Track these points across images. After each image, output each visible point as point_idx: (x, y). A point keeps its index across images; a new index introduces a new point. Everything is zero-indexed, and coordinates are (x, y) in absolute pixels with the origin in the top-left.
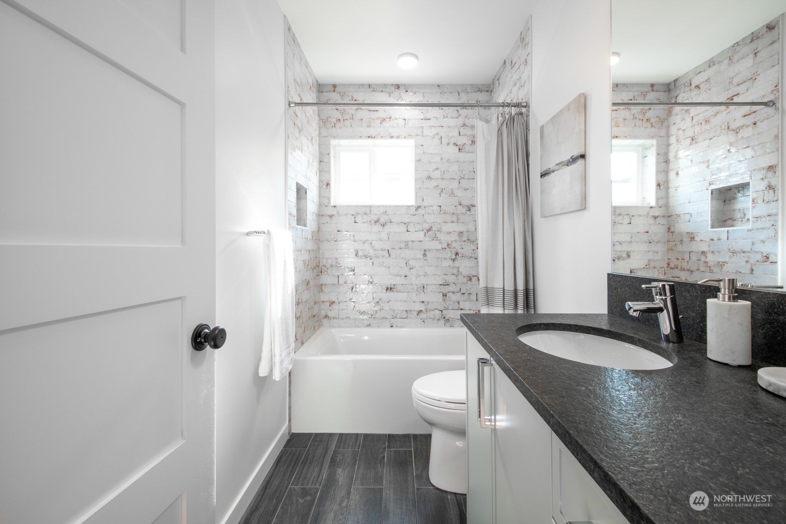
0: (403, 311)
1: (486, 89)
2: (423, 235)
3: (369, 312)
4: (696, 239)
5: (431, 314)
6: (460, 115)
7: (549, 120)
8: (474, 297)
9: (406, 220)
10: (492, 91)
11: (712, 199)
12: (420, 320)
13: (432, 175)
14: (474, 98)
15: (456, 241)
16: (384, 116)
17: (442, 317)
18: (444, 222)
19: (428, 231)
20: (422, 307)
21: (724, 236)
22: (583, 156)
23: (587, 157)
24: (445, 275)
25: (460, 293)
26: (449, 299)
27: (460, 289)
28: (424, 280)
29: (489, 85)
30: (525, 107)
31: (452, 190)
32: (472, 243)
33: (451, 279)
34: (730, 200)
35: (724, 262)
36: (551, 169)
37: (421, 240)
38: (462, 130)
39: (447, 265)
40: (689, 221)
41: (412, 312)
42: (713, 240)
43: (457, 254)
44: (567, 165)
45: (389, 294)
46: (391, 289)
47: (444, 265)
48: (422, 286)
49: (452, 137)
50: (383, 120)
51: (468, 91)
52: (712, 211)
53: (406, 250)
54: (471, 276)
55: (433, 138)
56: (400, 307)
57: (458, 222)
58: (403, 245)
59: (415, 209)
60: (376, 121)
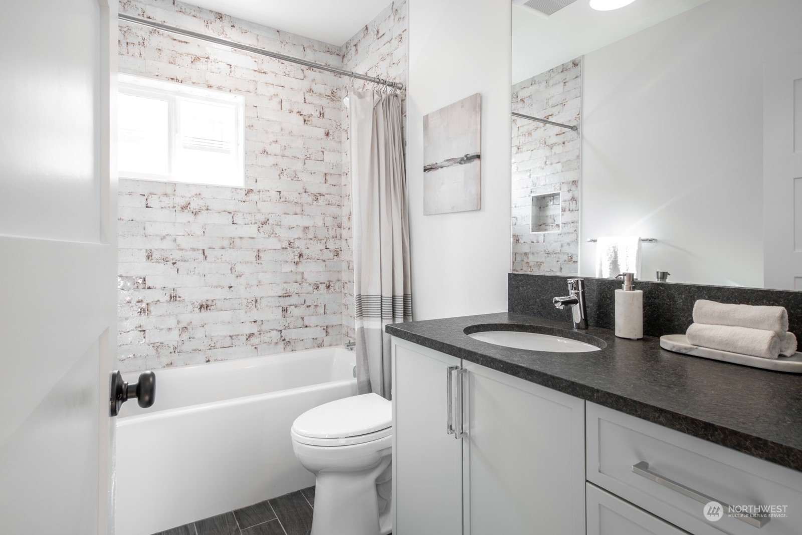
0: (225, 337)
1: (337, 52)
2: (256, 230)
3: (171, 345)
4: (520, 241)
5: (266, 337)
6: (305, 77)
7: (437, 111)
8: (321, 310)
9: (231, 208)
10: (344, 56)
11: (532, 205)
12: (250, 347)
13: (269, 149)
14: (323, 59)
15: (299, 238)
16: (199, 53)
17: (281, 339)
18: (285, 214)
19: (264, 223)
20: (254, 329)
21: (541, 239)
22: (478, 157)
23: (482, 157)
24: (286, 283)
25: (305, 306)
26: (291, 315)
27: (305, 301)
28: (257, 292)
29: (340, 49)
30: (400, 89)
31: (295, 172)
32: (319, 242)
33: (293, 288)
34: (544, 207)
35: (541, 262)
36: (439, 164)
37: (253, 236)
38: (308, 96)
39: (288, 270)
40: (515, 225)
41: (239, 337)
42: (533, 242)
43: (301, 255)
44: (460, 163)
45: (205, 314)
46: (207, 306)
47: (284, 270)
48: (254, 299)
49: (295, 102)
50: (196, 59)
51: (316, 49)
52: (532, 216)
53: (232, 250)
54: (318, 283)
55: (270, 99)
56: (220, 332)
57: (302, 214)
58: (226, 243)
59: (244, 193)
60: (184, 57)
